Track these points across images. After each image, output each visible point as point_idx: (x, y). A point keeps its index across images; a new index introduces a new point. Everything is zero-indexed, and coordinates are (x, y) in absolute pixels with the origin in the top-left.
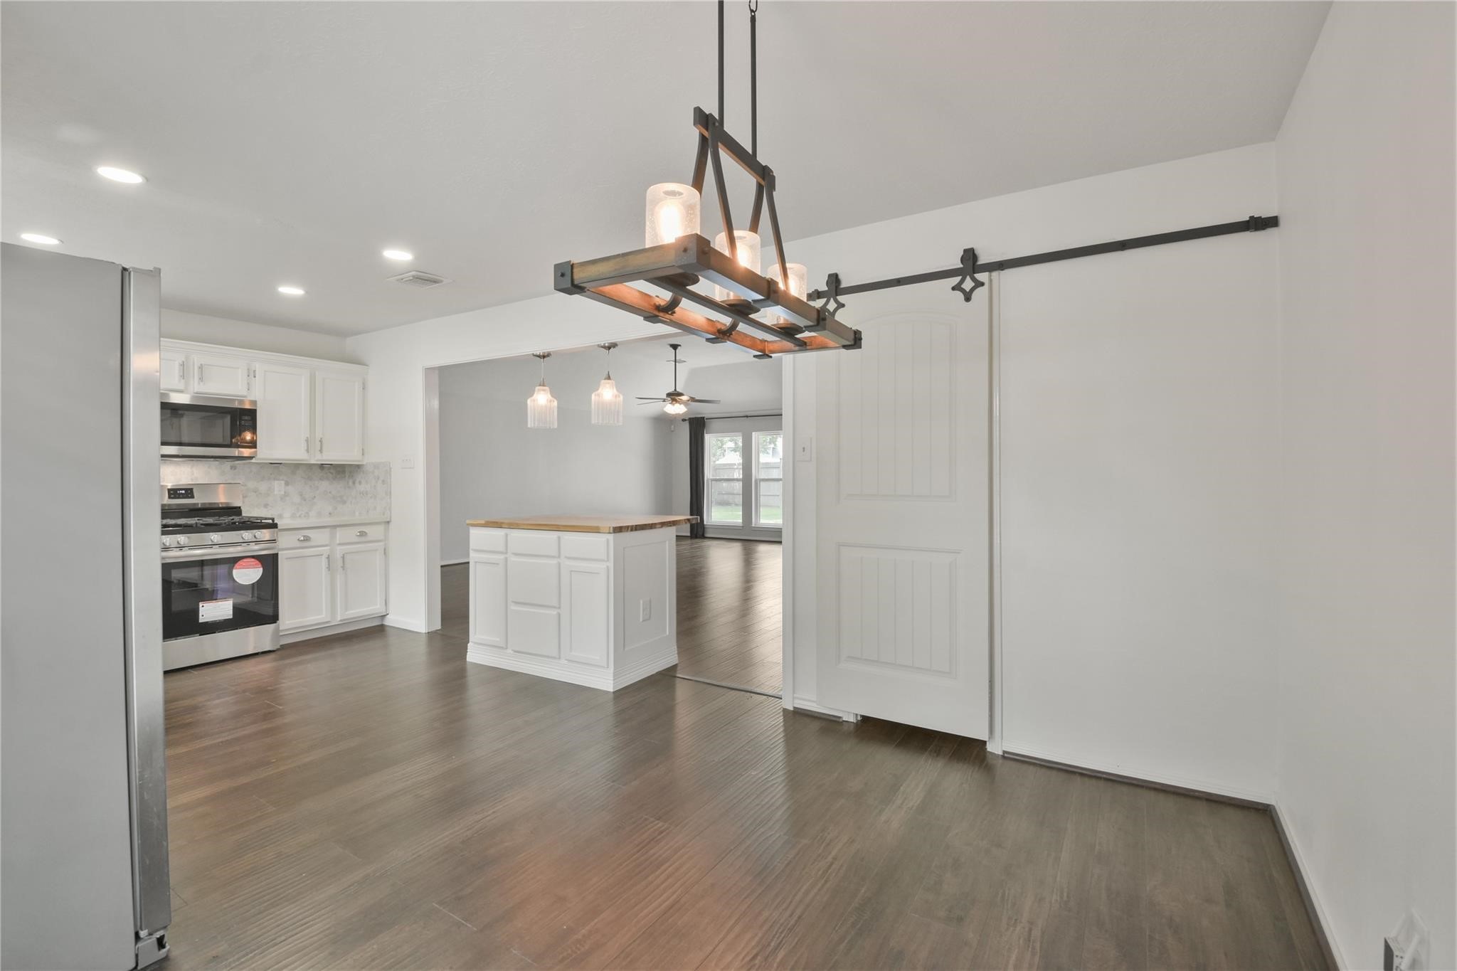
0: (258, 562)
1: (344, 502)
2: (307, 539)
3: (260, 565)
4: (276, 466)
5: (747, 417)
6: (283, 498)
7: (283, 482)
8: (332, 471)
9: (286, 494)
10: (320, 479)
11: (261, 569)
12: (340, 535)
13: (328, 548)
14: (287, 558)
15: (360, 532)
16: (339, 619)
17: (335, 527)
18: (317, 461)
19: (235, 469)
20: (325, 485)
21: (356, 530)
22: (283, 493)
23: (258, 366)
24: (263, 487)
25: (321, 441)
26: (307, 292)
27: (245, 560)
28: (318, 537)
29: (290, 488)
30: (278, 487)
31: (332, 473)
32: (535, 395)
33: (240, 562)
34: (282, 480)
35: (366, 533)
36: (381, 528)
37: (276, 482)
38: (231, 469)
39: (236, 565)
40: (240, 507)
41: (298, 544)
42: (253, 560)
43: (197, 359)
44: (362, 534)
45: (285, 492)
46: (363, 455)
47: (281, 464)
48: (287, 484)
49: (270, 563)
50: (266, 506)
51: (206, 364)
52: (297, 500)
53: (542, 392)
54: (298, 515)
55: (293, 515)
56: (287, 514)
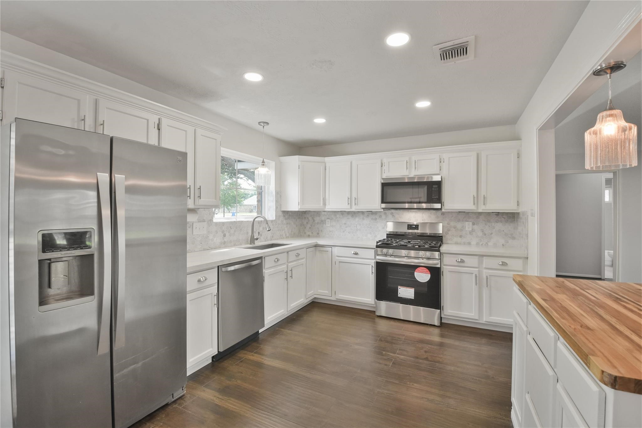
0: (428, 270)
2: (462, 261)
3: (429, 273)
4: (464, 215)
6: (471, 233)
7: (471, 223)
8: (504, 216)
9: (473, 230)
10: (496, 222)
11: (430, 275)
12: (487, 262)
13: (478, 269)
14: (449, 271)
15: (502, 262)
16: (484, 320)
17: (483, 256)
18: (483, 210)
20: (499, 226)
21: (500, 261)
23: (446, 156)
24: (459, 225)
25: (484, 198)
26: (432, 103)
27: (421, 268)
28: (471, 261)
29: (475, 227)
30: (468, 226)
31: (505, 218)
32: (597, 125)
33: (418, 269)
34: (471, 222)
35: (507, 264)
36: (520, 262)
37: (467, 223)
39: (416, 270)
40: (442, 237)
41: (456, 264)
42: (425, 269)
43: (414, 158)
44: (504, 264)
45: (472, 229)
46: (518, 205)
47: (465, 212)
48: (473, 224)
49: (436, 273)
50: (461, 236)
51: (418, 160)
52: (480, 234)
53: (608, 119)
54: (481, 244)
55: (477, 244)
56: (474, 243)
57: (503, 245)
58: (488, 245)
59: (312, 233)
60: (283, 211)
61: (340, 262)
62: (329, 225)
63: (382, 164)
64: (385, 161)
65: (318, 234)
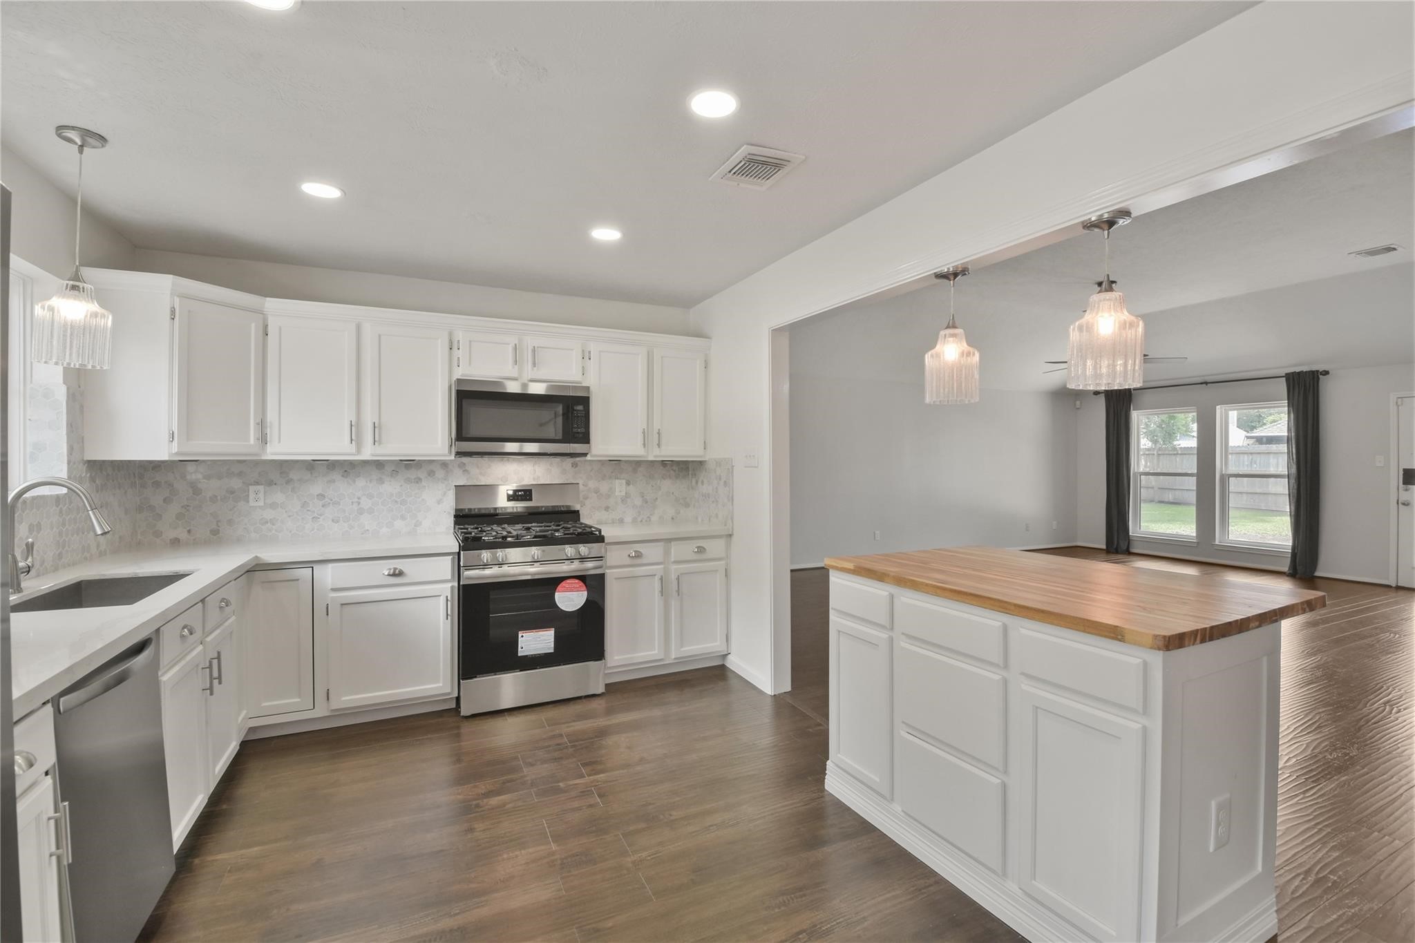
0: (582, 584)
1: (687, 505)
2: (639, 555)
3: (585, 588)
4: (616, 465)
5: (1206, 383)
6: (624, 500)
7: (624, 481)
8: (674, 468)
9: (627, 496)
10: (663, 477)
11: (585, 593)
12: (677, 550)
13: (662, 566)
14: (616, 579)
15: (698, 547)
16: (673, 657)
17: (669, 540)
18: (655, 456)
19: (576, 466)
20: (667, 485)
21: (693, 546)
22: (623, 493)
23: (593, 347)
24: (604, 487)
25: (659, 433)
26: (624, 235)
27: (568, 581)
28: (652, 553)
29: (631, 488)
30: (619, 487)
31: (675, 471)
32: (938, 347)
33: (563, 584)
34: (623, 479)
35: (704, 549)
36: (722, 543)
37: (617, 481)
38: (572, 466)
39: (559, 588)
40: (578, 511)
41: (628, 561)
42: (577, 581)
43: (530, 342)
44: (701, 550)
45: (626, 493)
46: (705, 449)
47: (619, 461)
48: (628, 483)
49: (595, 584)
50: (607, 508)
51: (538, 347)
52: (638, 501)
53: (951, 339)
54: (639, 520)
55: (634, 521)
56: (628, 519)
57: (673, 519)
58: (650, 520)
59: (189, 531)
60: (89, 461)
61: (342, 604)
62: (261, 503)
63: (451, 342)
64: (459, 335)
65: (215, 532)
